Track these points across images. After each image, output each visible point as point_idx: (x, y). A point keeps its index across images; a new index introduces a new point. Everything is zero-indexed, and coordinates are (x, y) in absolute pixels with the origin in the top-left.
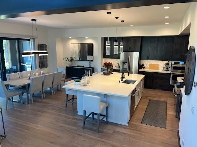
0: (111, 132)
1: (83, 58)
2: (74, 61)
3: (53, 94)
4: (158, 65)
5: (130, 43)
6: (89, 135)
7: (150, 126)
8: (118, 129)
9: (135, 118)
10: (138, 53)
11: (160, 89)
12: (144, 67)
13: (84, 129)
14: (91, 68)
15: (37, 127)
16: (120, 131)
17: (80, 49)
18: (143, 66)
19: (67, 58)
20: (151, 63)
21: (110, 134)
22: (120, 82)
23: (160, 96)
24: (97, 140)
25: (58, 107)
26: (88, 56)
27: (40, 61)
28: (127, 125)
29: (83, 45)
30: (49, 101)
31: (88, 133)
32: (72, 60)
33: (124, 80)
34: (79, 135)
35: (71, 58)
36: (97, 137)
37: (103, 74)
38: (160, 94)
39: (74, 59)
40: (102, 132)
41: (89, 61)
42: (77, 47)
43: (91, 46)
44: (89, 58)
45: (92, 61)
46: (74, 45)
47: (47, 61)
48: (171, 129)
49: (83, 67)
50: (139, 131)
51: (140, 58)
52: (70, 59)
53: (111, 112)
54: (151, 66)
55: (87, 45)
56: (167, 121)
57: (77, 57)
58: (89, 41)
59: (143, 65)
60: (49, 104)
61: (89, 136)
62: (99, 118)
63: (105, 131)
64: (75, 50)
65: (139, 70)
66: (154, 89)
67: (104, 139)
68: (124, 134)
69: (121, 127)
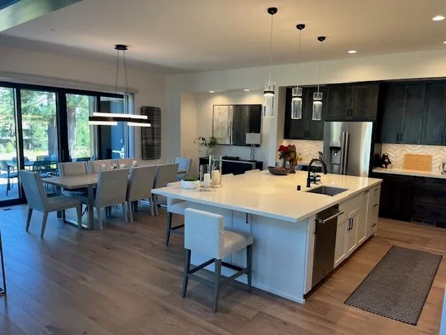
0: (251, 314)
1: (239, 140)
2: (217, 146)
3: (153, 214)
4: (430, 157)
5: (351, 99)
6: (191, 312)
7: (368, 313)
8: (271, 309)
9: (332, 288)
10: (371, 123)
11: (431, 223)
12: (390, 163)
13: (184, 297)
14: (255, 161)
15: (83, 279)
16: (277, 316)
17: (231, 120)
18: (386, 160)
19: (203, 139)
20: (410, 152)
21: (245, 318)
22: (299, 188)
23: (425, 241)
24: (206, 329)
25: (151, 243)
26: (247, 134)
27: (144, 142)
28: (302, 301)
29: (238, 109)
30: (138, 228)
31: (190, 309)
32: (213, 143)
33: (313, 186)
34: (167, 309)
35: (213, 138)
36: (209, 322)
37: (268, 172)
38: (430, 236)
39: (217, 141)
40: (228, 312)
41: (249, 145)
42: (226, 114)
43: (256, 111)
44: (251, 138)
45: (258, 146)
46: (220, 109)
47: (159, 144)
48: (431, 330)
49: (237, 159)
50: (329, 322)
51: (377, 138)
52: (208, 141)
53: (263, 263)
54: (409, 160)
55: (247, 109)
56: (426, 307)
57: (225, 136)
58: (253, 100)
59: (385, 157)
60: (133, 235)
61: (189, 315)
62: (218, 269)
63: (236, 308)
64: (220, 121)
65: (374, 171)
66: (414, 221)
67: (225, 329)
68: (285, 324)
69: (283, 305)
